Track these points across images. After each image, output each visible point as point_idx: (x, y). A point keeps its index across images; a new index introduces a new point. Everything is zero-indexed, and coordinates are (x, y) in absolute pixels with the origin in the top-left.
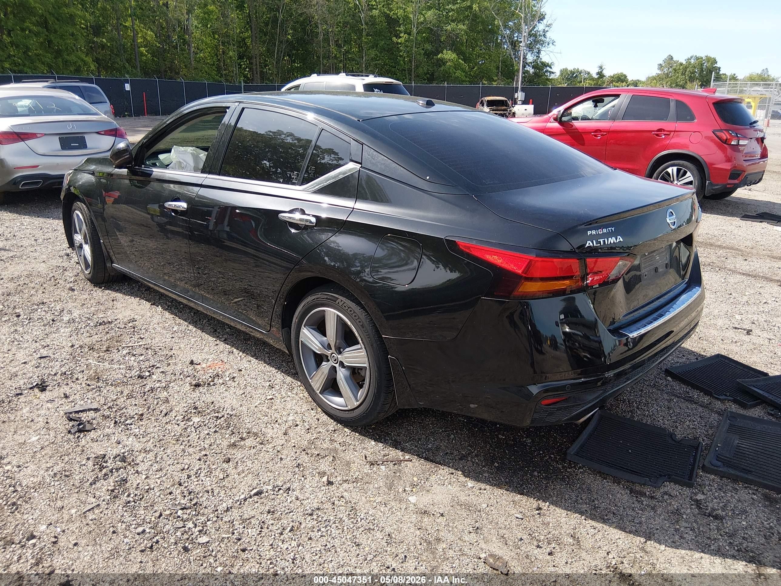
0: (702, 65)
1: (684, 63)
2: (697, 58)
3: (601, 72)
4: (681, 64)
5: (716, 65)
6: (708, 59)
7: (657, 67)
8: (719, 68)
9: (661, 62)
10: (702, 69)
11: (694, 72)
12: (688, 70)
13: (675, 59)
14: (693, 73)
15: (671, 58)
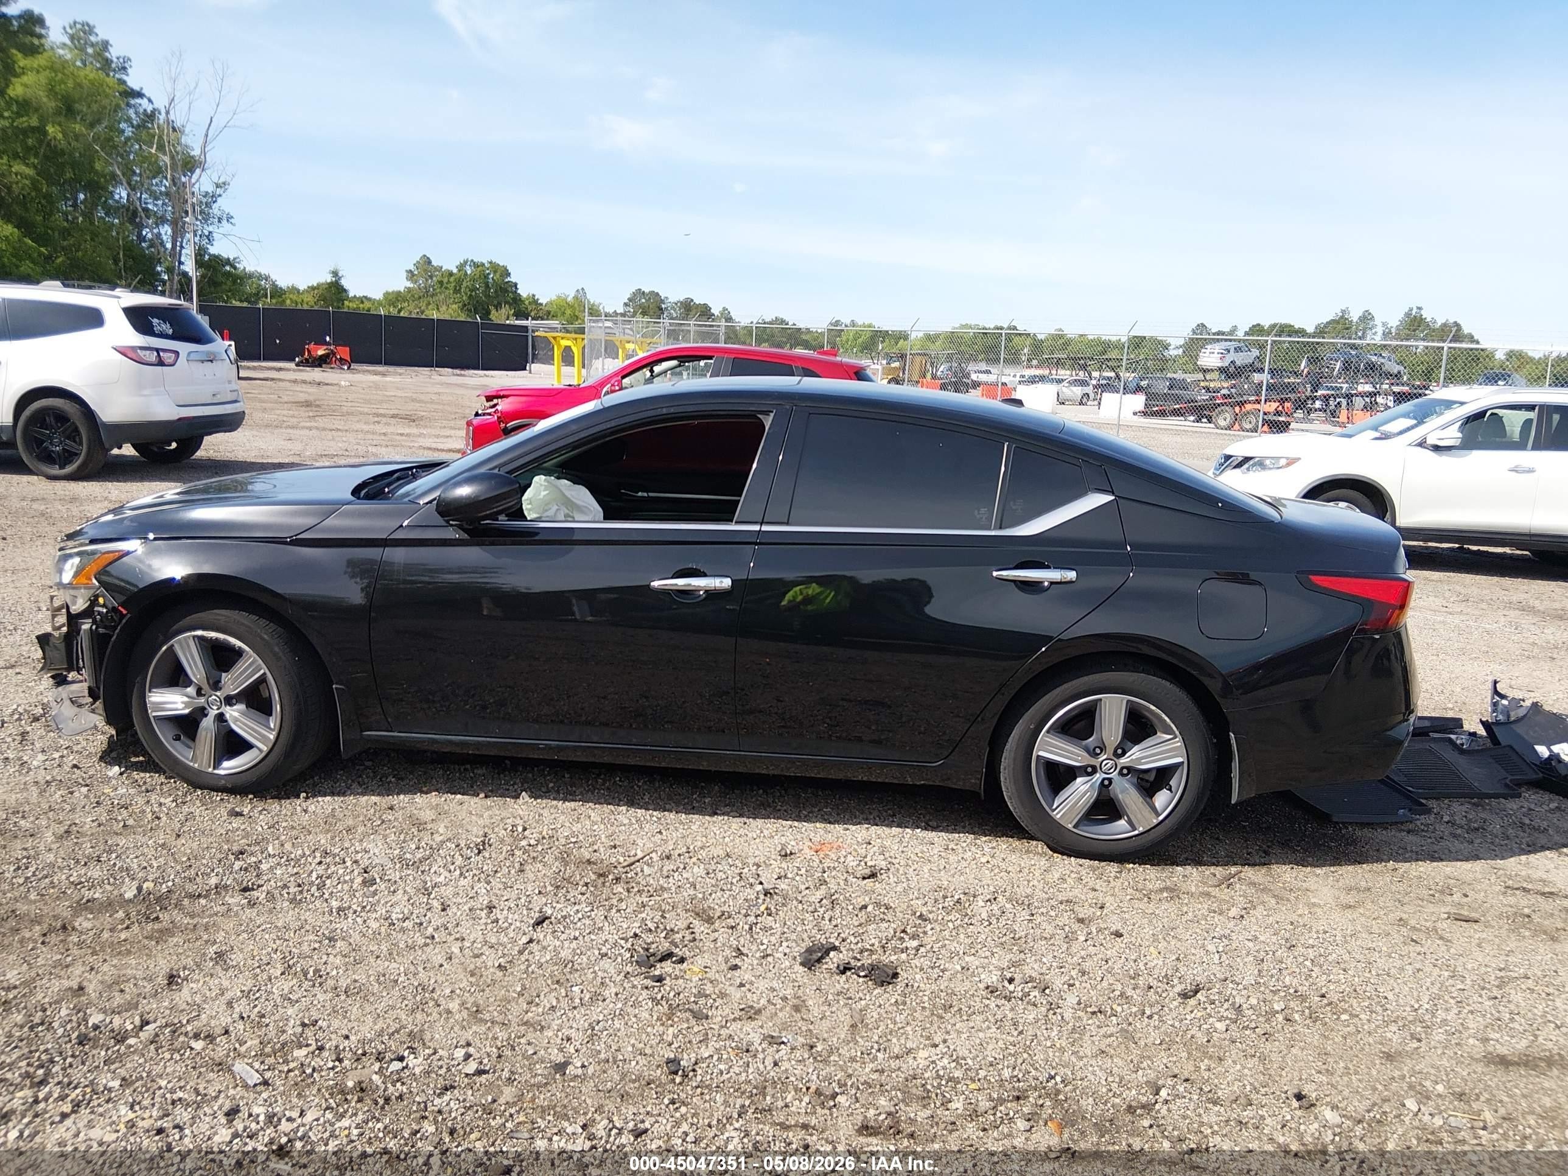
0: (486, 277)
1: (455, 271)
2: (476, 265)
3: (337, 282)
4: (451, 274)
5: (509, 279)
6: (495, 267)
7: (405, 275)
8: (516, 285)
9: (412, 268)
10: (487, 286)
11: (474, 289)
12: (465, 284)
13: (434, 263)
14: (471, 291)
15: (429, 262)
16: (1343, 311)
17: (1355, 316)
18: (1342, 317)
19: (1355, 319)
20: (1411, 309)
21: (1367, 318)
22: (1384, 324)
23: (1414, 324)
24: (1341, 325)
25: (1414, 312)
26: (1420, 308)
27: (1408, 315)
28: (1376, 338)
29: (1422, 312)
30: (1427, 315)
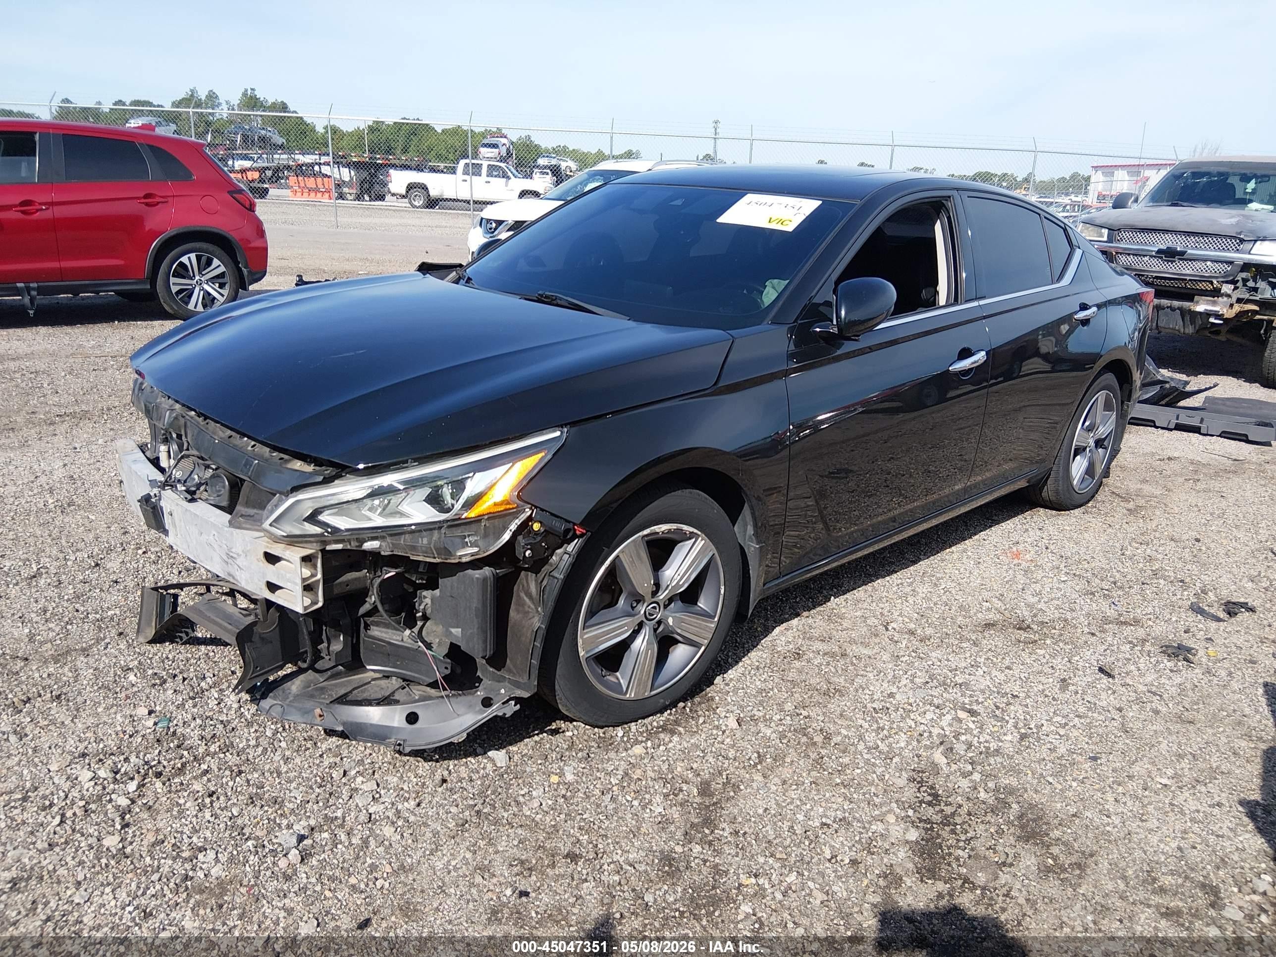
16: (192, 91)
17: (202, 95)
18: (192, 95)
19: (203, 98)
20: (246, 90)
21: (212, 97)
22: (227, 102)
23: (251, 101)
24: (190, 100)
25: (249, 92)
26: (252, 89)
27: (245, 94)
28: (222, 112)
29: (256, 93)
30: (260, 94)
